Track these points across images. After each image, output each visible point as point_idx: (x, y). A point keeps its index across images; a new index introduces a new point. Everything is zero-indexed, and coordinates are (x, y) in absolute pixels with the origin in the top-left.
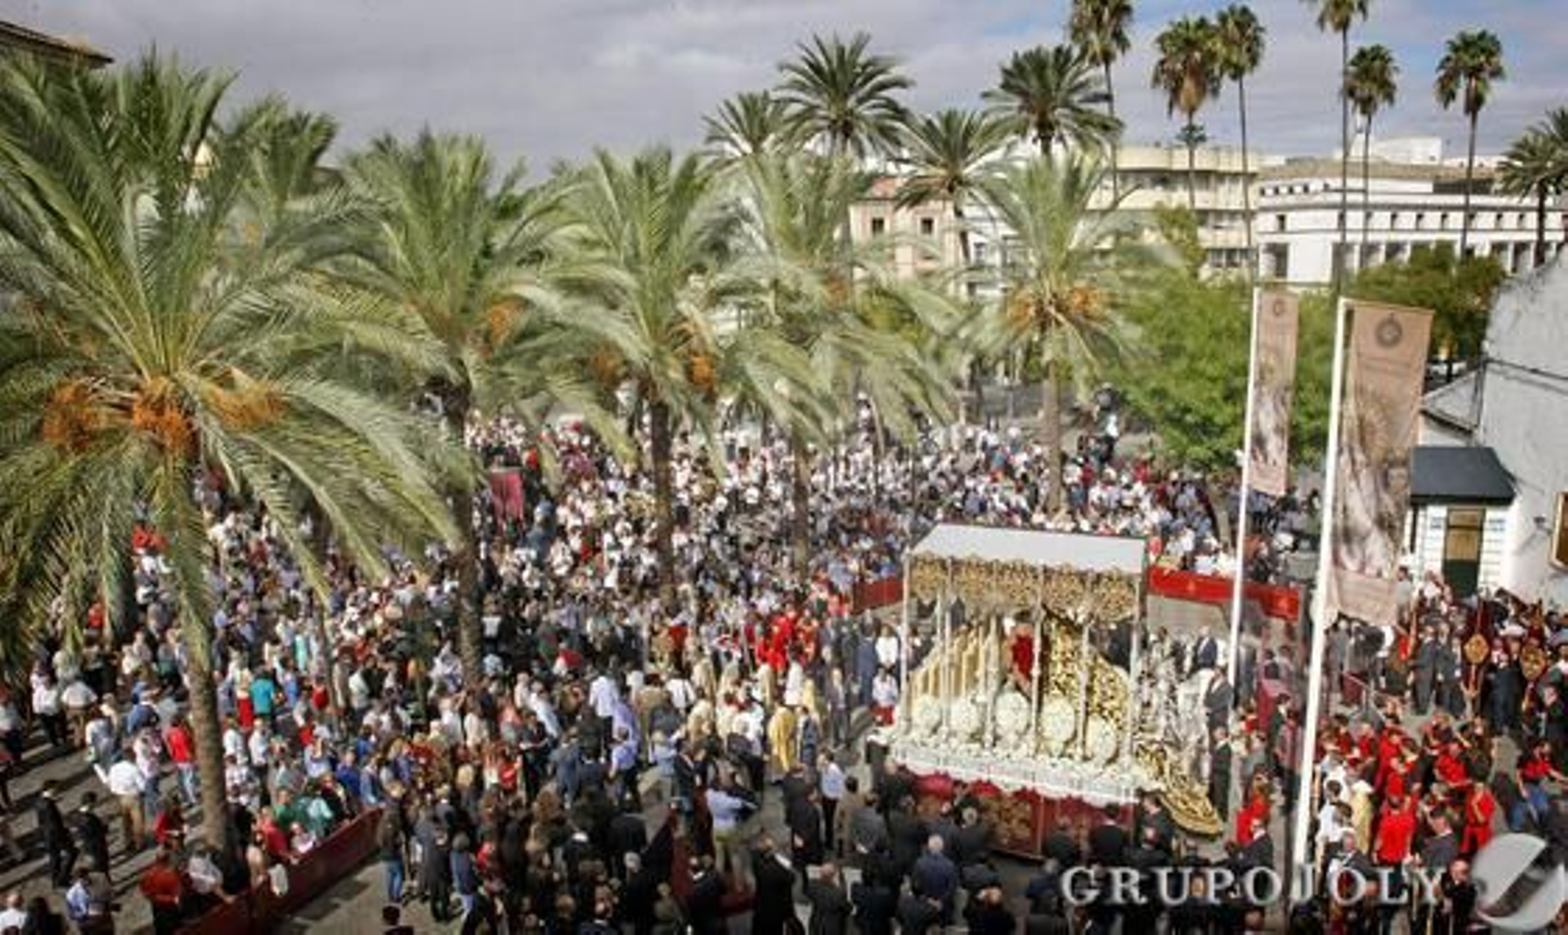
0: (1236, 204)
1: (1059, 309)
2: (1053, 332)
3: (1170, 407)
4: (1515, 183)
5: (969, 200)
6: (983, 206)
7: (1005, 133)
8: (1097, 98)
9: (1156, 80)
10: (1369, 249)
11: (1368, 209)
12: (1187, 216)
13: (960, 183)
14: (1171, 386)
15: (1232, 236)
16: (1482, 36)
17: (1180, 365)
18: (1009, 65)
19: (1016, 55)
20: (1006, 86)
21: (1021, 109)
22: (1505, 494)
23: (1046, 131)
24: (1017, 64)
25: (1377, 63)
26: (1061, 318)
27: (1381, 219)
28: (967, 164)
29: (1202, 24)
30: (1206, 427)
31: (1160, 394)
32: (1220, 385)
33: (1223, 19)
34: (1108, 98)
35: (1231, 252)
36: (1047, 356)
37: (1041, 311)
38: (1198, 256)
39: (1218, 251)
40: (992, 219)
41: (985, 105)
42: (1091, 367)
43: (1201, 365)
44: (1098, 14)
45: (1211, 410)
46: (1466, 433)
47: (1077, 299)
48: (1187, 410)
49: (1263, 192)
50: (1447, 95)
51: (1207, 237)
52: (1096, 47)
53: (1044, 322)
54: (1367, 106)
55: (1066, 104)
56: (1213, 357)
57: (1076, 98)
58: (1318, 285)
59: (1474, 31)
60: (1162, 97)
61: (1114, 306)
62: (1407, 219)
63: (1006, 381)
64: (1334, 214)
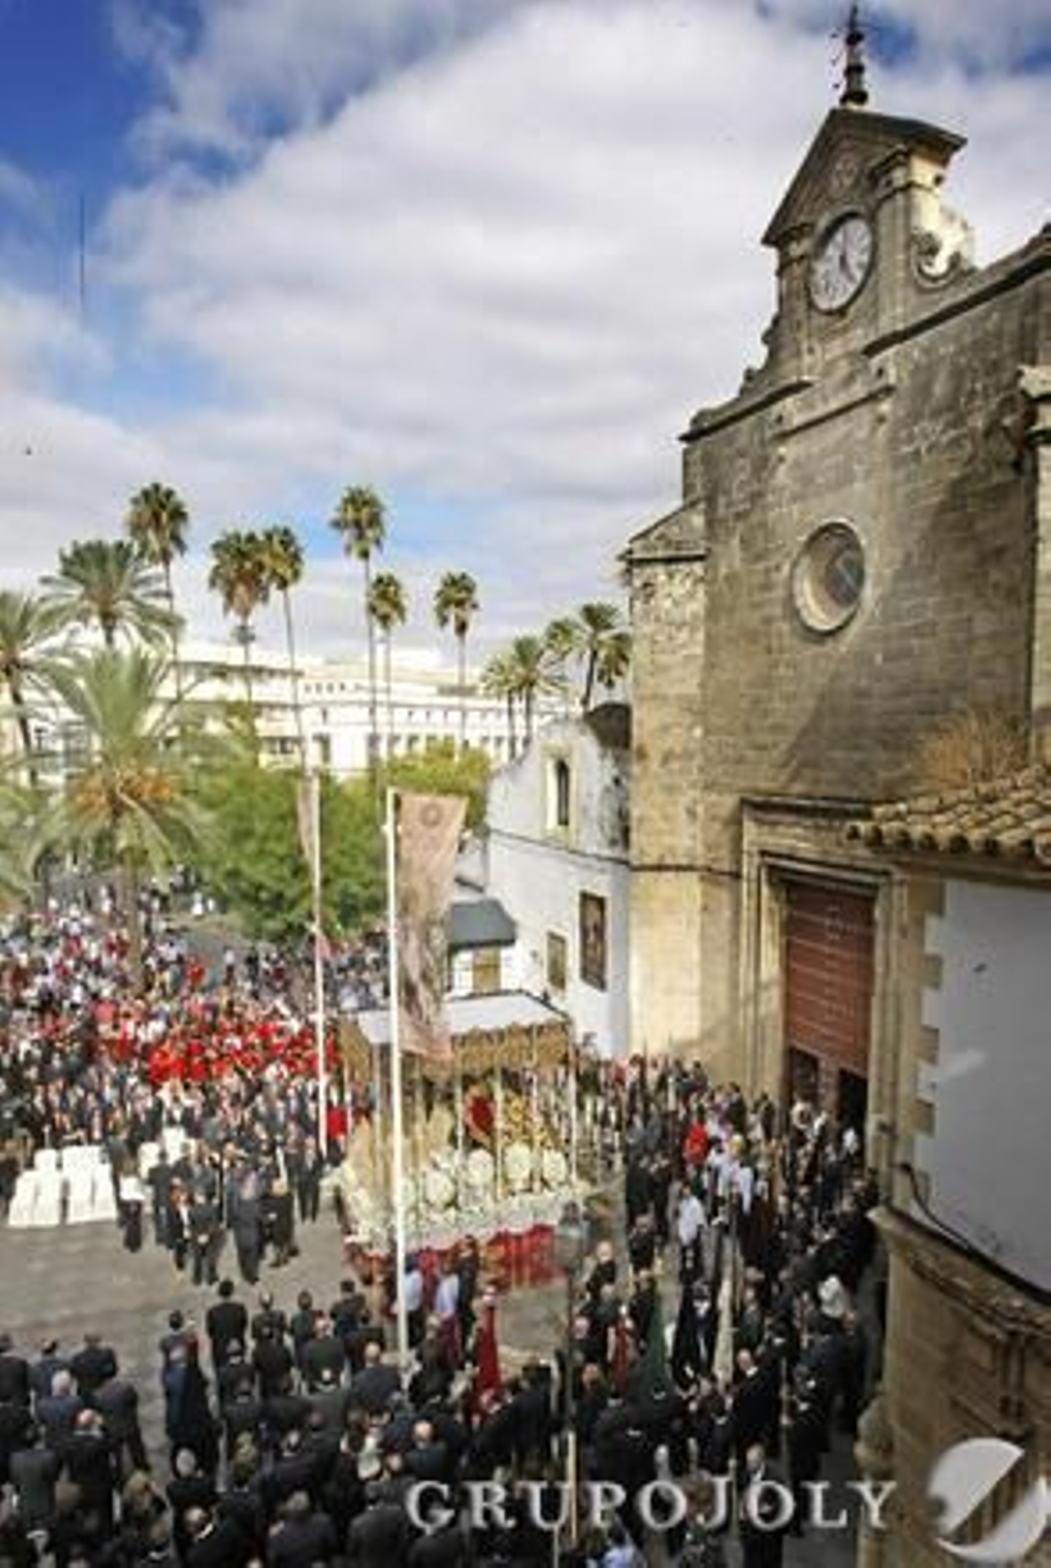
0: (287, 698)
1: (132, 795)
2: (126, 819)
3: (244, 885)
4: (492, 691)
5: (28, 682)
6: (43, 691)
7: (67, 619)
8: (157, 594)
9: (213, 583)
10: (393, 739)
11: (392, 706)
12: (246, 710)
13: (18, 666)
14: (245, 867)
15: (286, 725)
16: (464, 577)
17: (251, 846)
18: (68, 552)
19: (75, 543)
20: (66, 573)
21: (82, 598)
22: (508, 937)
23: (109, 620)
24: (77, 553)
25: (392, 589)
26: (132, 803)
27: (401, 714)
28: (25, 649)
29: (251, 538)
30: (278, 902)
31: (234, 874)
32: (289, 862)
33: (269, 537)
34: (168, 595)
35: (284, 741)
36: (122, 844)
37: (113, 799)
38: (254, 743)
39: (271, 740)
40: (53, 704)
41: (47, 590)
42: (165, 849)
43: (271, 845)
44: (156, 517)
45: (280, 887)
46: (480, 890)
47: (148, 786)
48: (260, 887)
49: (308, 689)
50: (444, 621)
51: (263, 727)
52: (155, 545)
53: (117, 809)
54: (385, 619)
55: (130, 597)
56: (279, 838)
57: (138, 593)
58: (355, 770)
59: (457, 572)
60: (219, 599)
61: (185, 792)
62: (420, 715)
63: (76, 869)
64: (366, 710)
